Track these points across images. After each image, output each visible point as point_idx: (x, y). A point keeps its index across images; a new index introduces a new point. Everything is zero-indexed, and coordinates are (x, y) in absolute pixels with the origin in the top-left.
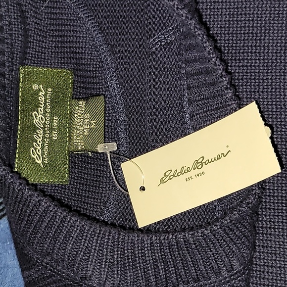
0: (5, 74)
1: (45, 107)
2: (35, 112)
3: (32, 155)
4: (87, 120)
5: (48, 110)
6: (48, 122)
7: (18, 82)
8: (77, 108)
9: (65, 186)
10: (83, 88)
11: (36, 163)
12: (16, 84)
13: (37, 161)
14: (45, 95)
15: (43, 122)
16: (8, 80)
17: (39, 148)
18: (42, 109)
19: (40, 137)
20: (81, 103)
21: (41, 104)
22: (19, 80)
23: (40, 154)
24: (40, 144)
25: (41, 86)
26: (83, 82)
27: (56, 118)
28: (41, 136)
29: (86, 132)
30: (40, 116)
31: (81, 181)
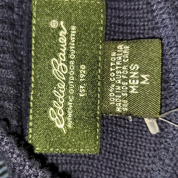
0: (14, 6)
1: (68, 52)
2: (54, 59)
3: (51, 117)
4: (135, 73)
5: (72, 56)
6: (72, 73)
7: (31, 18)
8: (114, 54)
9: (94, 156)
10: (119, 25)
11: (57, 128)
12: (27, 21)
13: (57, 125)
14: (68, 36)
15: (65, 73)
16: (17, 14)
17: (60, 108)
18: (64, 55)
19: (62, 94)
20: (120, 47)
21: (63, 48)
22: (32, 14)
23: (61, 115)
24: (62, 103)
25: (62, 23)
26: (119, 17)
27: (83, 67)
28: (63, 92)
29: (134, 89)
30: (61, 64)
31: (115, 150)
